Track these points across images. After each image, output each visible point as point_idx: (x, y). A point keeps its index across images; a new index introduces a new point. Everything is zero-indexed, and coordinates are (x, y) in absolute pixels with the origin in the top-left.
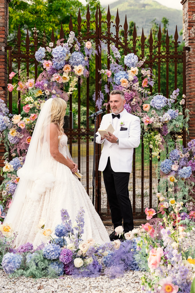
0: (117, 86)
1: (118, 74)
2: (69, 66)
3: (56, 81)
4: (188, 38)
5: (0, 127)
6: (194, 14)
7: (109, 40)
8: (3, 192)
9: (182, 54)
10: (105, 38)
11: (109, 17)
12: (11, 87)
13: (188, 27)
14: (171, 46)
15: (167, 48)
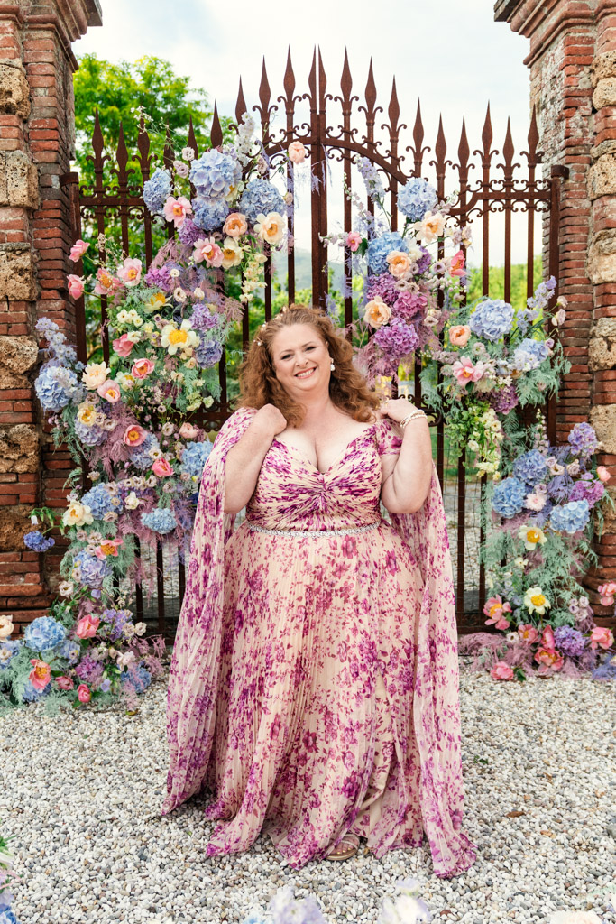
0: (376, 278)
1: (379, 241)
2: (241, 217)
3: (204, 261)
4: (562, 144)
5: (51, 400)
6: (582, 73)
7: (348, 150)
8: (61, 587)
9: (550, 186)
10: (335, 144)
11: (346, 82)
12: (76, 283)
13: (564, 113)
14: (519, 166)
15: (508, 170)
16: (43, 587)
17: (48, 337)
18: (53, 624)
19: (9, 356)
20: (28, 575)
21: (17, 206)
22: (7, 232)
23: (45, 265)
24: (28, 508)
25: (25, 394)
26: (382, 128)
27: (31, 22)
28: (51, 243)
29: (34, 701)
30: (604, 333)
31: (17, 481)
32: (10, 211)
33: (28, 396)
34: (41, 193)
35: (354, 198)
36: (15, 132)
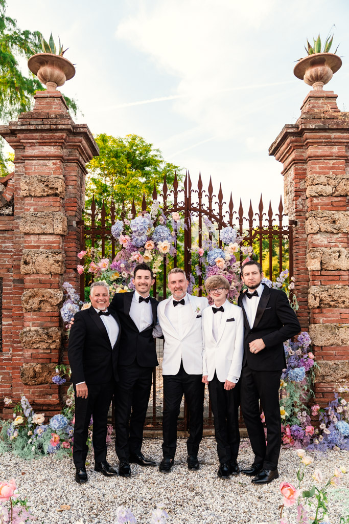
0: (211, 267)
1: (212, 252)
2: (151, 242)
3: (135, 261)
4: (294, 211)
5: (67, 318)
6: (302, 182)
7: (200, 213)
8: (67, 401)
9: (289, 228)
10: (195, 209)
11: (200, 185)
12: (80, 268)
13: (295, 198)
14: (275, 220)
15: (270, 221)
16: (60, 401)
17: (68, 291)
18: (62, 418)
19: (50, 297)
20: (53, 395)
21: (58, 235)
22: (53, 245)
23: (68, 258)
24: (55, 365)
25: (56, 314)
26: (215, 203)
27: (68, 160)
28: (71, 249)
29: (52, 453)
30: (313, 292)
31: (51, 352)
32: (54, 236)
33: (58, 315)
34: (68, 228)
35: (203, 233)
36: (58, 204)
